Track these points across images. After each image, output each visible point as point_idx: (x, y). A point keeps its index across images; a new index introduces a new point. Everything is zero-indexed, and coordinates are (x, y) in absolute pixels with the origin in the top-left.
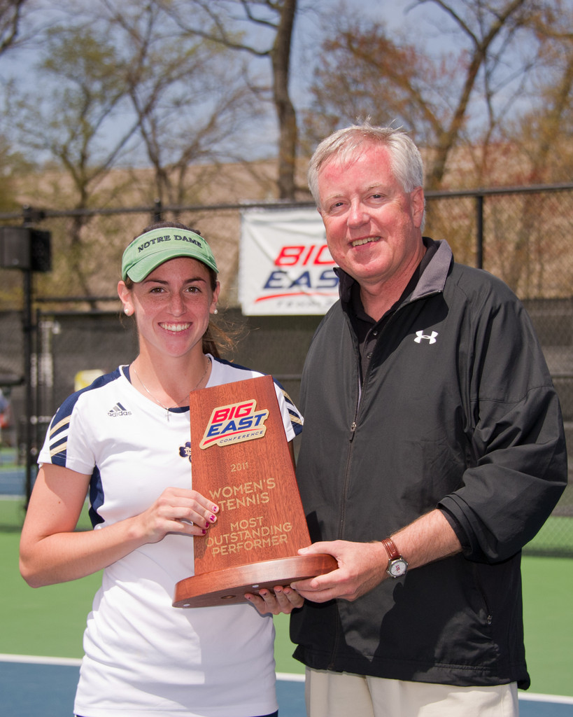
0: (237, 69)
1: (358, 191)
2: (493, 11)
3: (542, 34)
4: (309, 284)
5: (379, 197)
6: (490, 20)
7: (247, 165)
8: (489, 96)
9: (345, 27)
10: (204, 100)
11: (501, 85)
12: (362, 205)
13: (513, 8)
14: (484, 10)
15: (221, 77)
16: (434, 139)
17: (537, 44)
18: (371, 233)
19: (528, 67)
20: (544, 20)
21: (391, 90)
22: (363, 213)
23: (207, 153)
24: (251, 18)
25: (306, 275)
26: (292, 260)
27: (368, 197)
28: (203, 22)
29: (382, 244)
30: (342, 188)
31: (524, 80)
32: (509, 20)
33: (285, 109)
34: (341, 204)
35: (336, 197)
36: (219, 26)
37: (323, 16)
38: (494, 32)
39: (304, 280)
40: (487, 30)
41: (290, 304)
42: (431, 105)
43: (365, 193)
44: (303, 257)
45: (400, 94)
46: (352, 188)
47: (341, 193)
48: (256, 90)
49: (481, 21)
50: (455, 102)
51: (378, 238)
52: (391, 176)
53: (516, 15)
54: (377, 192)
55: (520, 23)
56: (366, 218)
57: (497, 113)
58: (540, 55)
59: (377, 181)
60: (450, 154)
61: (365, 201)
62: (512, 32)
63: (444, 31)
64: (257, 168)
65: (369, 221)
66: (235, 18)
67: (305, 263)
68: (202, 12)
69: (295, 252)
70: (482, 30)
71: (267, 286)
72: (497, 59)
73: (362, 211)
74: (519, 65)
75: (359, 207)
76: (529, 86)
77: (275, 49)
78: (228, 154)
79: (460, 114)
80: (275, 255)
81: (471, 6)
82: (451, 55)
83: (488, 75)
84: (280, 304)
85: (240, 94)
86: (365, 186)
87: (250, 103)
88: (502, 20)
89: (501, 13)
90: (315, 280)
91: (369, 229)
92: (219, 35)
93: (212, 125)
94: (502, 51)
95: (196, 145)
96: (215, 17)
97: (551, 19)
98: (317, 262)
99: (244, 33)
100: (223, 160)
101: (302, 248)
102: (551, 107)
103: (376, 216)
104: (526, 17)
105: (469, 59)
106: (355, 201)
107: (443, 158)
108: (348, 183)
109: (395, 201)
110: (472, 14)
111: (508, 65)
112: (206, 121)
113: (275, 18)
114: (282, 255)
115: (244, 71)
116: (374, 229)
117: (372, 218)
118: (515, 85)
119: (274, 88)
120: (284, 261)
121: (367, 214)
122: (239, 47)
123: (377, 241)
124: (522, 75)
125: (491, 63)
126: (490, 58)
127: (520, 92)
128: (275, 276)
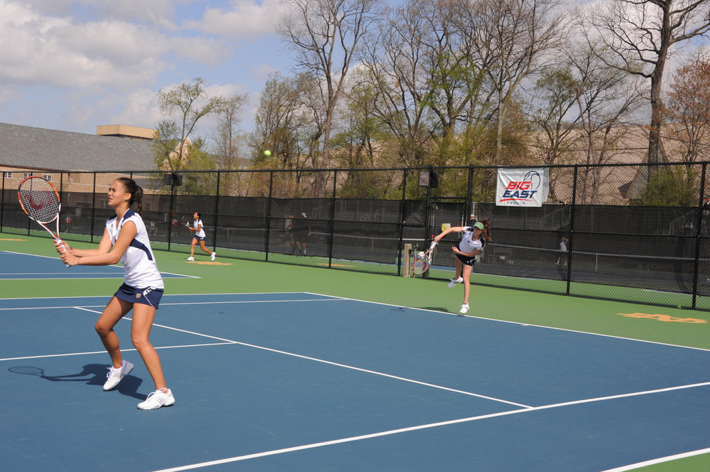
4: (517, 196)
25: (517, 192)
26: (513, 187)
41: (511, 203)
44: (516, 186)
69: (514, 184)
71: (504, 196)
80: (507, 185)
84: (508, 203)
98: (521, 188)
120: (510, 187)
128: (507, 192)
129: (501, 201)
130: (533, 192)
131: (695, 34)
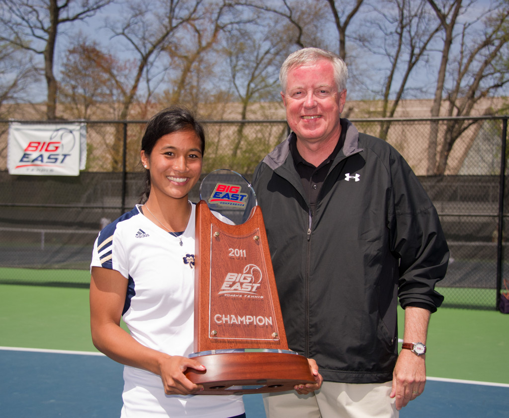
0: (28, 59)
1: (313, 87)
2: (150, 42)
3: (173, 55)
4: (42, 161)
5: (324, 92)
6: (149, 46)
7: (33, 105)
8: (148, 81)
9: (81, 43)
10: (11, 72)
11: (154, 76)
12: (314, 96)
13: (159, 42)
14: (146, 42)
15: (20, 62)
16: (122, 98)
17: (170, 60)
18: (318, 114)
19: (166, 69)
20: (173, 49)
21: (101, 74)
22: (315, 101)
23: (12, 98)
24: (34, 35)
25: (41, 156)
26: (34, 149)
27: (318, 91)
28: (10, 35)
29: (322, 120)
30: (304, 83)
31: (164, 75)
32: (158, 47)
33: (50, 79)
34: (300, 93)
35: (299, 88)
36: (18, 37)
37: (70, 37)
38: (151, 52)
39: (40, 159)
40: (147, 51)
41: (33, 170)
42: (120, 83)
43: (316, 89)
44: (40, 148)
45: (106, 76)
46: (310, 85)
47: (303, 86)
48: (36, 69)
49: (145, 47)
50: (133, 83)
51: (321, 116)
52: (333, 81)
53: (161, 45)
54: (323, 89)
55: (163, 49)
56: (316, 104)
57: (152, 89)
58: (171, 65)
59: (326, 83)
60: (130, 106)
61: (315, 93)
62: (159, 53)
63: (128, 49)
64: (38, 107)
65: (317, 106)
66: (27, 34)
67: (41, 150)
68: (9, 31)
69: (36, 145)
70: (145, 51)
71: (21, 161)
72: (152, 64)
73: (314, 99)
74: (162, 68)
75: (312, 96)
76: (166, 78)
77: (46, 51)
78: (22, 99)
79: (135, 87)
80: (25, 146)
81: (141, 39)
82: (129, 60)
83: (148, 71)
84: (28, 170)
85: (29, 71)
86: (318, 85)
87: (35, 76)
88: (154, 47)
89: (154, 43)
90: (45, 159)
91: (316, 111)
92: (18, 42)
93: (15, 84)
94: (154, 61)
95: (6, 93)
96: (17, 33)
97: (176, 48)
98: (46, 150)
99: (31, 41)
100: (20, 101)
101: (39, 143)
102: (176, 89)
103: (322, 103)
104: (165, 46)
105: (139, 64)
106: (310, 93)
107: (127, 108)
108: (308, 80)
109: (333, 95)
110: (141, 43)
111: (157, 67)
112: (12, 83)
113: (47, 37)
114: (30, 146)
115: (31, 59)
116: (319, 111)
117: (319, 104)
118: (160, 77)
119: (45, 69)
120: (31, 149)
121: (317, 101)
122: (28, 48)
123: (320, 118)
124: (164, 72)
125: (149, 67)
126: (148, 63)
127: (162, 80)
128: (25, 156)
129: (18, 167)
130: (65, 156)
131: (75, 18)
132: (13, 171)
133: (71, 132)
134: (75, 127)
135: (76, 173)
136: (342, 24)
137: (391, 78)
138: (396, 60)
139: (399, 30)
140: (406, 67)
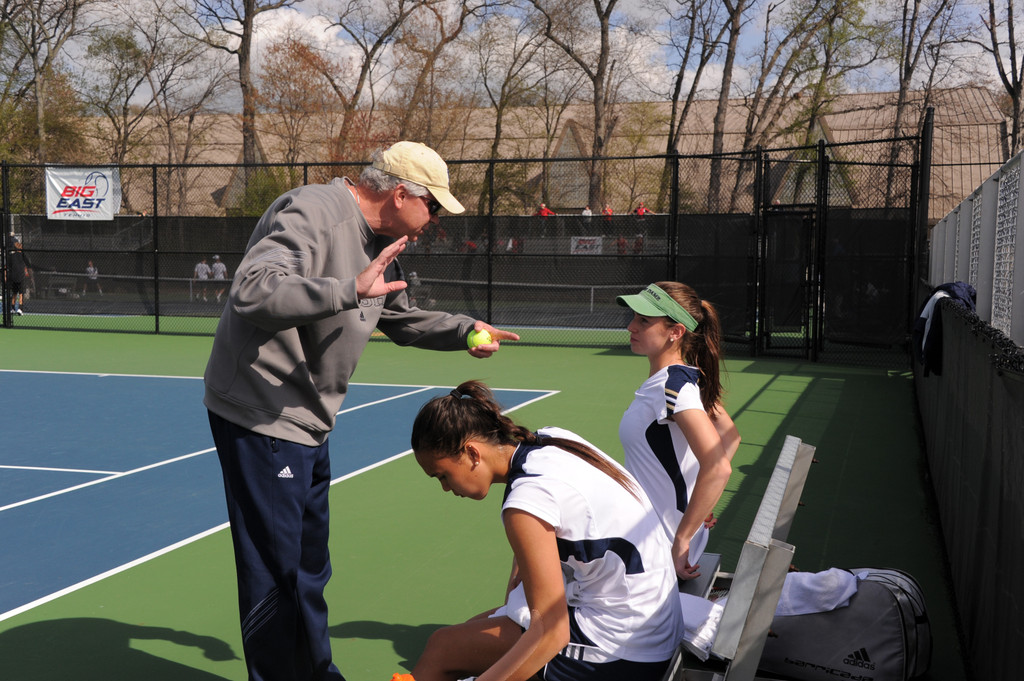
25: (77, 201)
26: (70, 194)
39: (76, 204)
41: (69, 215)
69: (72, 190)
71: (59, 206)
79: (358, 93)
84: (65, 215)
90: (81, 204)
98: (82, 195)
114: (66, 191)
120: (67, 194)
128: (62, 201)
129: (55, 212)
130: (100, 201)
131: (282, 3)
132: (51, 216)
133: (104, 177)
134: (108, 173)
135: (110, 218)
136: (604, 9)
137: (680, 77)
138: (687, 51)
139: (691, 15)
140: (698, 60)
